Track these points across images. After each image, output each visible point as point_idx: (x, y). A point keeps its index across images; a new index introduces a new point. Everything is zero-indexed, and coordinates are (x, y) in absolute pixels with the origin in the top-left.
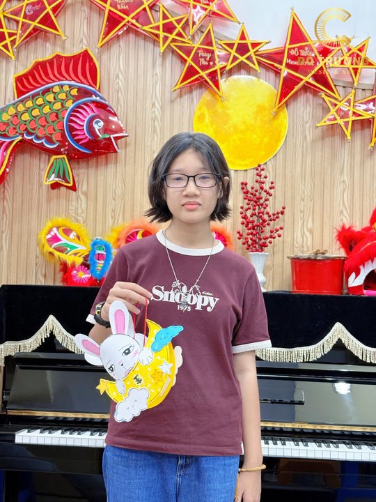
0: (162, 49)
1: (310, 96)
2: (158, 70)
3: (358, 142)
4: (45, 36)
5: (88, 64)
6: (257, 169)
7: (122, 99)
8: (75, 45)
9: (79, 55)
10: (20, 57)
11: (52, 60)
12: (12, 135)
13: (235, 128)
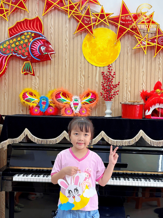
0: (69, 17)
1: (130, 36)
2: (67, 25)
3: (149, 55)
4: (21, 11)
5: (38, 23)
6: (108, 67)
7: (52, 37)
8: (33, 15)
9: (35, 19)
10: (10, 20)
11: (24, 21)
12: (8, 53)
13: (99, 49)
